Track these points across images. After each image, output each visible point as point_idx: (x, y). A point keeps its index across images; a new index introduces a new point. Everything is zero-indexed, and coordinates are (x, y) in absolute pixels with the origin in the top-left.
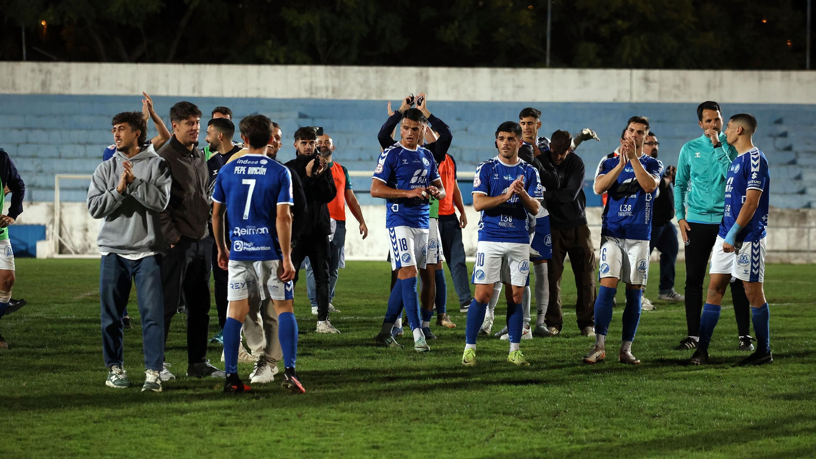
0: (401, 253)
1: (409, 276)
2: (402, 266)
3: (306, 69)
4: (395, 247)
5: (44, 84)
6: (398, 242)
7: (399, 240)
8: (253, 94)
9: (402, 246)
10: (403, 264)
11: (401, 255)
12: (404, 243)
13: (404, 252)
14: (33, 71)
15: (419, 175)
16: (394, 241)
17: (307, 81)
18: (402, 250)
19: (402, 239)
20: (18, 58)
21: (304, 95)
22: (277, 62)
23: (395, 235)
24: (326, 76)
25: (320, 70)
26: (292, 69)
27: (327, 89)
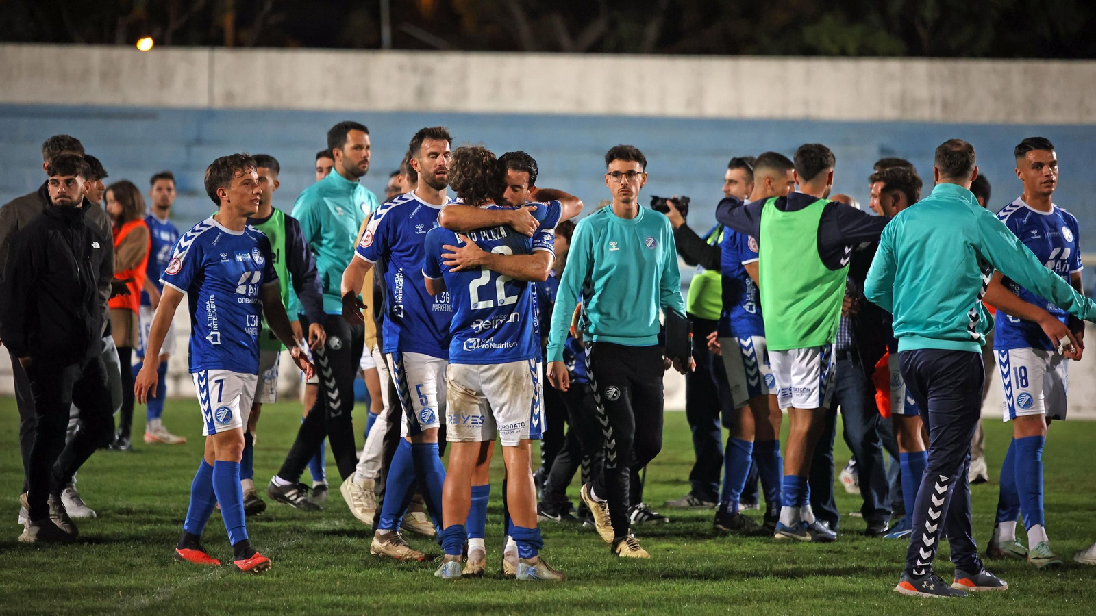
0: (1016, 392)
1: (1030, 433)
2: (1017, 415)
3: (894, 66)
4: (1007, 382)
5: (421, 93)
6: (1012, 372)
7: (1015, 368)
8: (796, 111)
9: (1019, 379)
10: (1020, 412)
11: (1015, 396)
12: (1023, 375)
13: (1021, 390)
14: (401, 68)
15: (1058, 257)
16: (1005, 371)
17: (894, 88)
18: (1018, 388)
19: (1020, 368)
20: (373, 44)
21: (890, 113)
22: (843, 53)
23: (1008, 361)
24: (931, 78)
25: (920, 67)
26: (869, 67)
27: (932, 102)
